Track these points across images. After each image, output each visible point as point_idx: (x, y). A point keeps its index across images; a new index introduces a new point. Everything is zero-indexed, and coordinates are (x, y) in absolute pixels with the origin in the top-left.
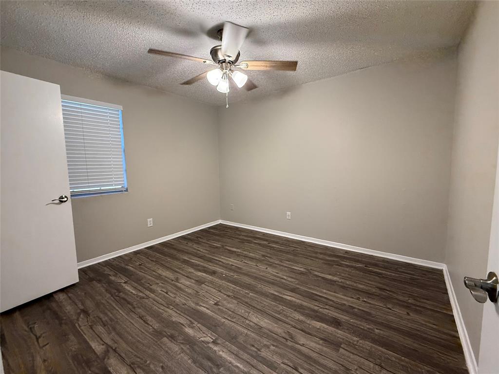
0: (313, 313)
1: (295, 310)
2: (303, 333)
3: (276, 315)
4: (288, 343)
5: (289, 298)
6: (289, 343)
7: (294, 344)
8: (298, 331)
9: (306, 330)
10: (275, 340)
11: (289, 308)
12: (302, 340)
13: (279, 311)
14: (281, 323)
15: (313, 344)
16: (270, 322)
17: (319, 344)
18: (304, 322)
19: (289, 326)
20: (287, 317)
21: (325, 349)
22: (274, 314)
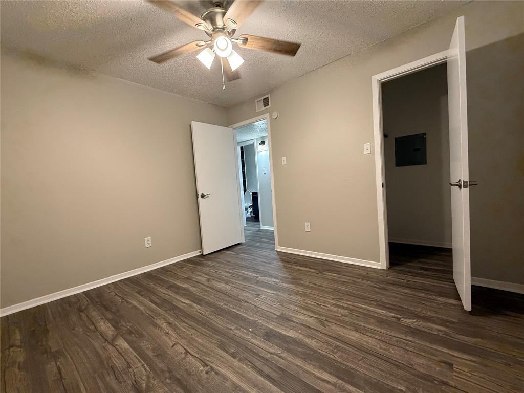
0: (291, 347)
4: (325, 318)
13: (339, 350)
18: (306, 336)
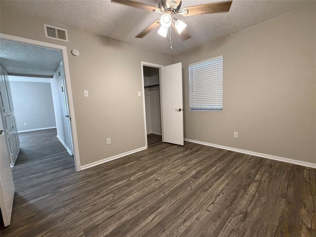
1: (133, 218)
2: (110, 215)
3: (135, 205)
5: (151, 218)
6: (109, 206)
7: (107, 208)
8: (114, 214)
9: (111, 218)
10: (115, 201)
11: (138, 215)
12: (106, 213)
14: (126, 206)
15: (99, 218)
16: (130, 201)
17: (96, 222)
19: (120, 210)
20: (129, 211)
21: (91, 223)
22: (136, 204)
